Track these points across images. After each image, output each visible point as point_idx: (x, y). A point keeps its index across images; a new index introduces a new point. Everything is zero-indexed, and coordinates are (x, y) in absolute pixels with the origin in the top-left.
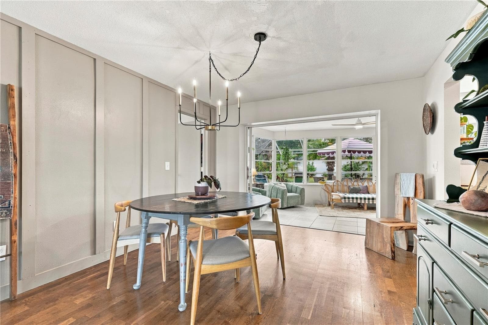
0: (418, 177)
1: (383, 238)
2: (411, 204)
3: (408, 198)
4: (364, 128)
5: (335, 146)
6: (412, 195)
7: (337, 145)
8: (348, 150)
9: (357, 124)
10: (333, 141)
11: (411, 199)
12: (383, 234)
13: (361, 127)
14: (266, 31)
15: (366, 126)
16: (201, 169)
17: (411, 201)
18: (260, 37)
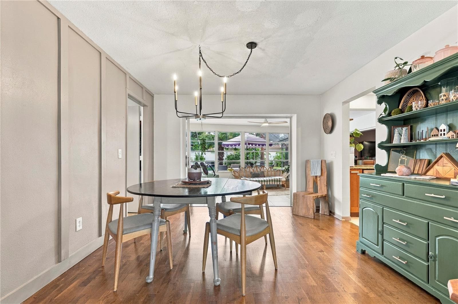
0: (323, 162)
1: (307, 205)
2: (318, 181)
3: (316, 177)
4: (269, 126)
5: (240, 138)
6: (319, 174)
7: (241, 137)
8: (248, 143)
9: (264, 123)
10: (235, 135)
11: (318, 177)
12: (307, 202)
13: (267, 124)
14: (258, 43)
15: (271, 125)
16: (139, 158)
17: (318, 179)
18: (252, 45)
